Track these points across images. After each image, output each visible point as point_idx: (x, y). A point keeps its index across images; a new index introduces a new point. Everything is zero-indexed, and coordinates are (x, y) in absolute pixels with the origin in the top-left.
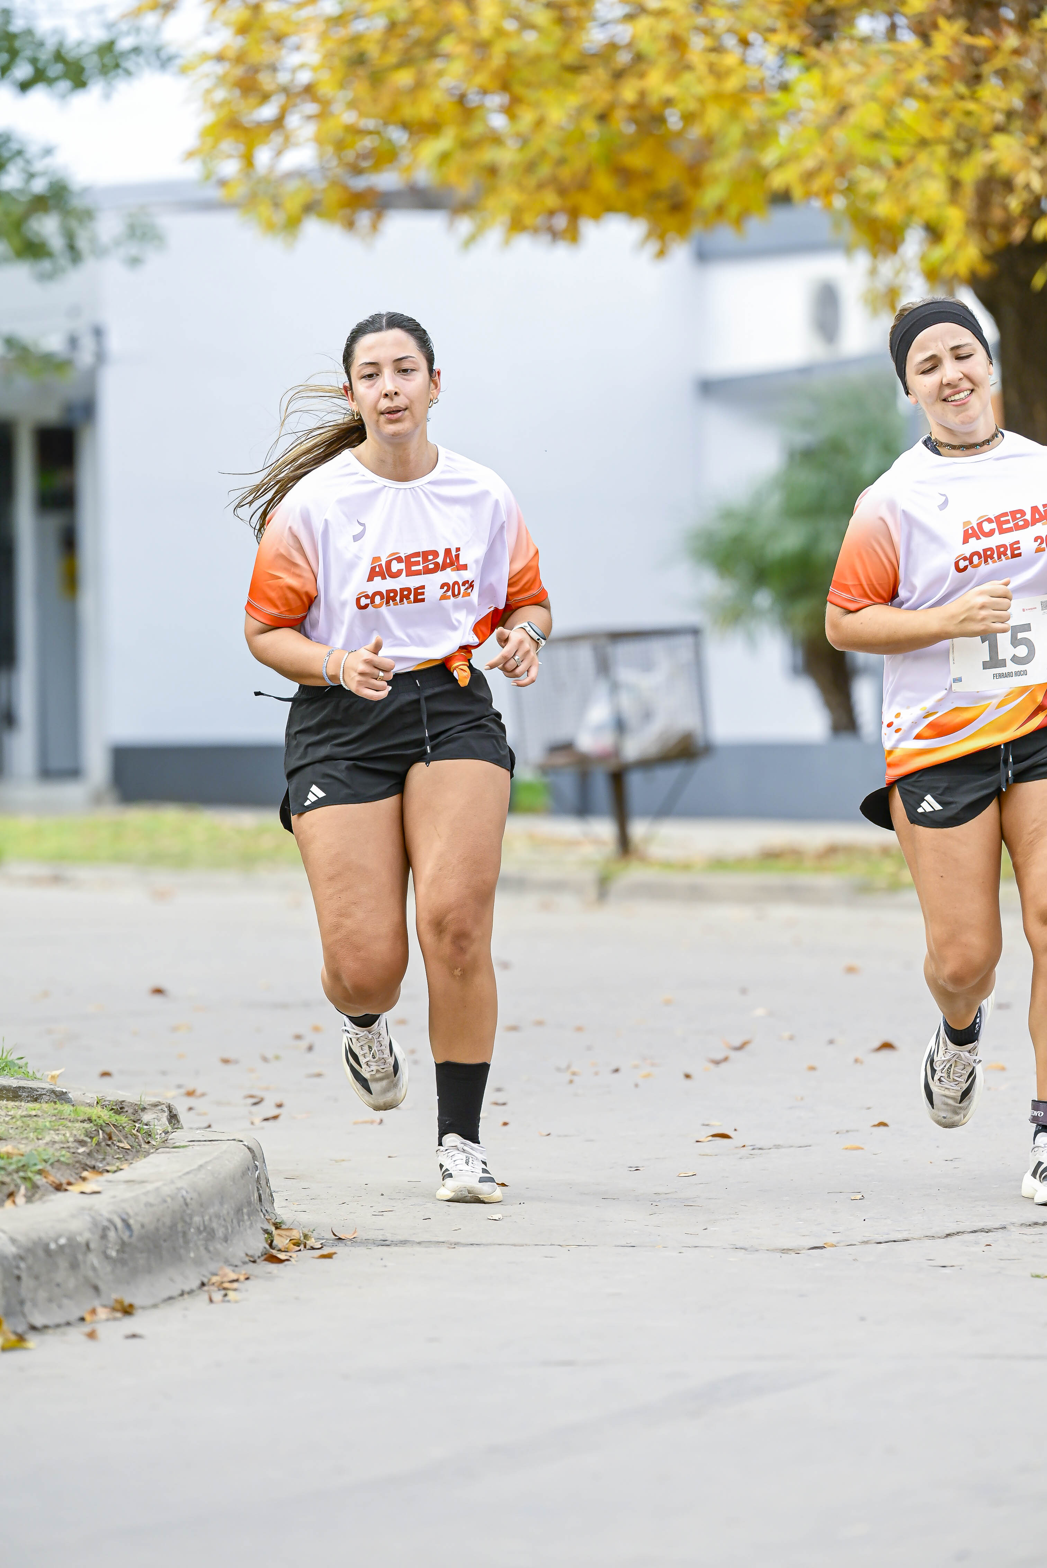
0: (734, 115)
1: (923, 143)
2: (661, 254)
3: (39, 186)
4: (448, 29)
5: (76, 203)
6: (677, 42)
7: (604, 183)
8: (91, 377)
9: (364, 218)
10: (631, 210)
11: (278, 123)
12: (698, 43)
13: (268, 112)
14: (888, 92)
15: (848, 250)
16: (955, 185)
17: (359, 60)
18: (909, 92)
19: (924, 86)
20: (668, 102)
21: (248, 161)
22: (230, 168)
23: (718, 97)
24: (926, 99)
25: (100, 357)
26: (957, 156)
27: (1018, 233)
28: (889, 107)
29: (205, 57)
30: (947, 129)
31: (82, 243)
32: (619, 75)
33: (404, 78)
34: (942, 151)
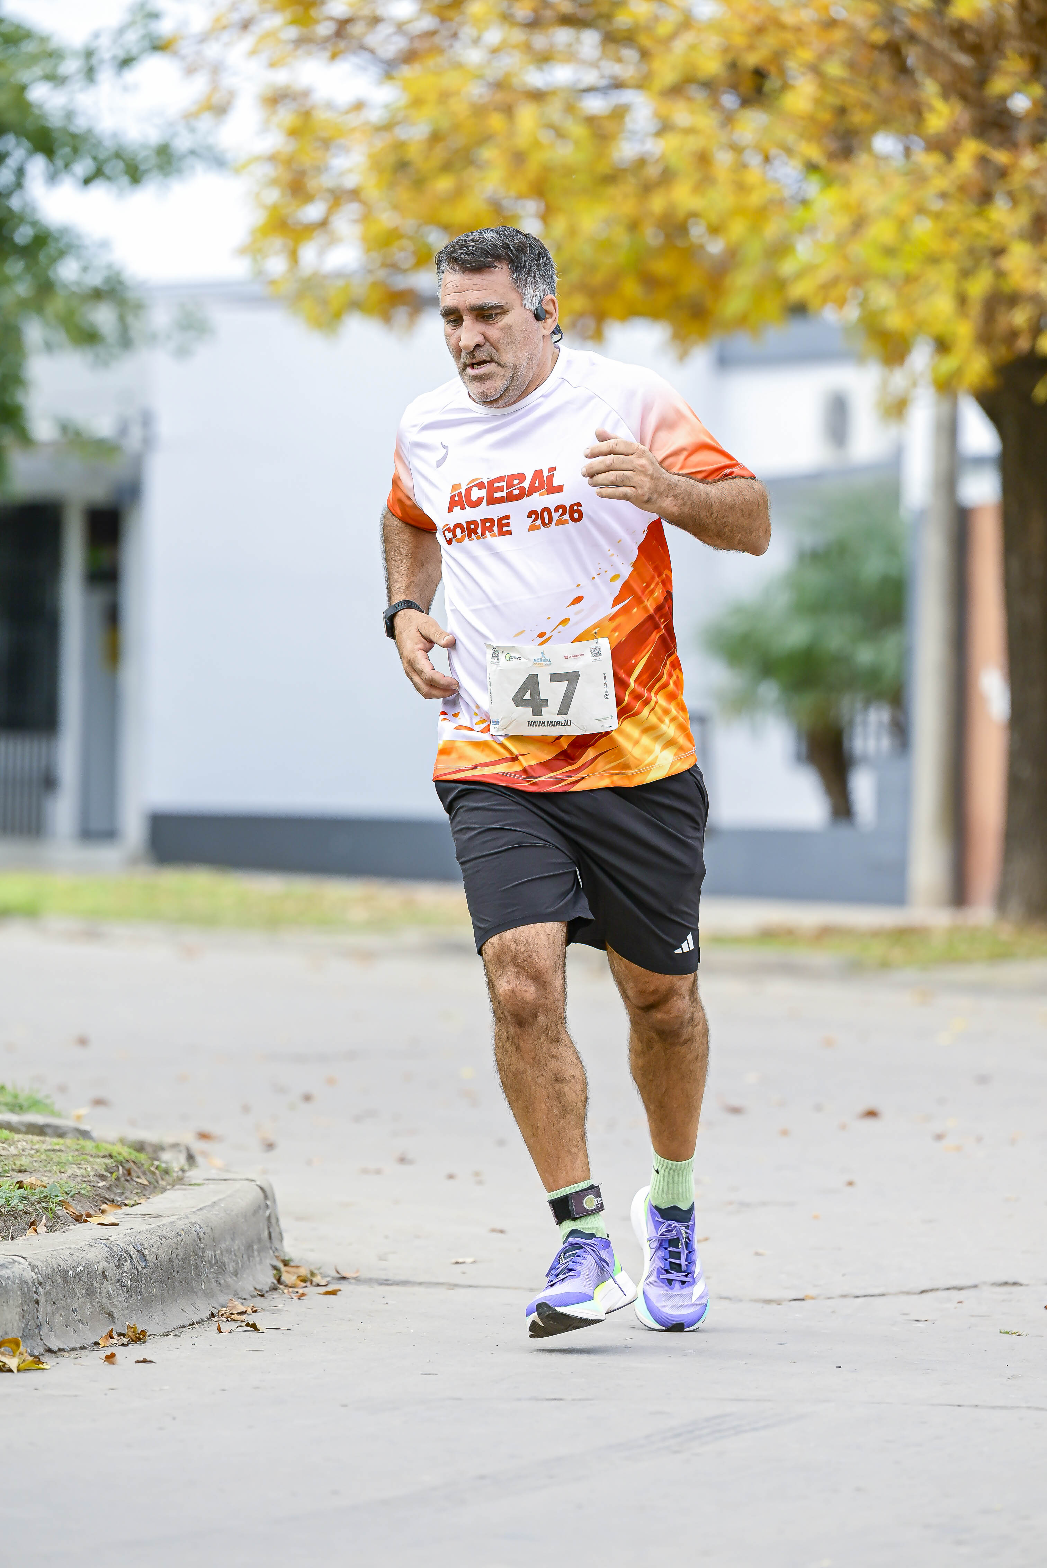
0: (755, 228)
1: (933, 260)
2: (683, 356)
3: (95, 280)
4: (485, 139)
5: (131, 295)
6: (703, 159)
7: (631, 288)
8: (138, 464)
9: (401, 314)
10: (654, 314)
11: (323, 224)
12: (723, 159)
13: (313, 212)
14: (903, 209)
15: (860, 359)
16: (962, 300)
17: (402, 166)
18: (921, 210)
19: (936, 205)
20: (694, 215)
21: (293, 257)
22: (277, 265)
23: (739, 211)
24: (937, 216)
25: (148, 442)
26: (966, 273)
27: (1023, 344)
28: (903, 225)
29: (257, 159)
30: (956, 246)
31: (133, 333)
32: (647, 189)
33: (444, 184)
34: (950, 268)
